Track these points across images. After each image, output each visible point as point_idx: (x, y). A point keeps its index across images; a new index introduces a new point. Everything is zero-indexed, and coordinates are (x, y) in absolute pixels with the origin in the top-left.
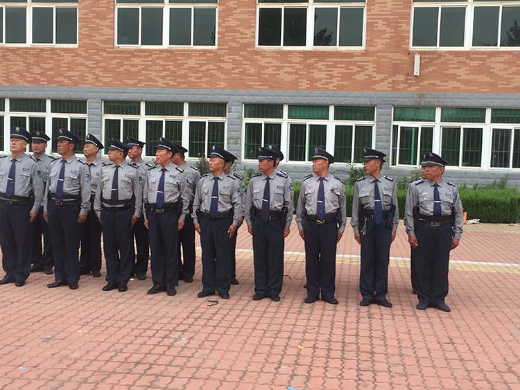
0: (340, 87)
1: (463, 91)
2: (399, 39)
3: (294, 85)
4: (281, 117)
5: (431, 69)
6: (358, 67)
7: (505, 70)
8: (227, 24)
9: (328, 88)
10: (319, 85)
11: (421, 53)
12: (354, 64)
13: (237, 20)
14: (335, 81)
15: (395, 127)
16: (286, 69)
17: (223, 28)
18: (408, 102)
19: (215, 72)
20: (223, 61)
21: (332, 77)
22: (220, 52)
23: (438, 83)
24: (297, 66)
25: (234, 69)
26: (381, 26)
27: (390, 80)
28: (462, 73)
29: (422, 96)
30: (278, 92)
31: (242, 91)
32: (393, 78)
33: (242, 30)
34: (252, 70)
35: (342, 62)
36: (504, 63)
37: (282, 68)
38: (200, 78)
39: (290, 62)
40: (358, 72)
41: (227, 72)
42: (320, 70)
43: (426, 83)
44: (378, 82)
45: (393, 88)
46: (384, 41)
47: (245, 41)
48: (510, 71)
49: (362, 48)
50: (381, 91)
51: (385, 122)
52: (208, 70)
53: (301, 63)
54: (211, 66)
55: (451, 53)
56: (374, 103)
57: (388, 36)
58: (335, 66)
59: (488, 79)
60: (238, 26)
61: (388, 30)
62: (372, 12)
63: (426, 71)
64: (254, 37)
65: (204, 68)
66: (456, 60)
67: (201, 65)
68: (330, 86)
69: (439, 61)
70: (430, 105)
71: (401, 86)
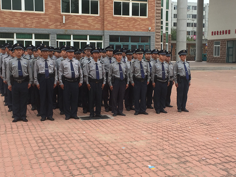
1: (80, 29)
2: (57, 10)
3: (18, 25)
4: (13, 38)
5: (69, 21)
6: (43, 19)
7: (93, 22)
9: (32, 27)
10: (28, 26)
11: (65, 15)
12: (41, 18)
14: (34, 25)
15: (57, 42)
18: (62, 33)
21: (33, 23)
23: (71, 26)
24: (19, 18)
26: (50, 4)
27: (55, 25)
28: (79, 22)
29: (66, 31)
30: (12, 28)
32: (56, 24)
34: (0, 19)
35: (36, 17)
36: (92, 20)
37: (13, 19)
39: (16, 16)
40: (43, 21)
42: (28, 20)
43: (67, 26)
44: (50, 25)
45: (56, 27)
46: (52, 10)
48: (94, 23)
49: (44, 12)
50: (52, 28)
51: (54, 40)
53: (20, 17)
55: (75, 15)
56: (49, 33)
57: (53, 8)
58: (34, 19)
59: (87, 25)
61: (53, 6)
63: (67, 22)
66: (77, 18)
68: (33, 26)
69: (71, 18)
70: (69, 34)
71: (59, 27)
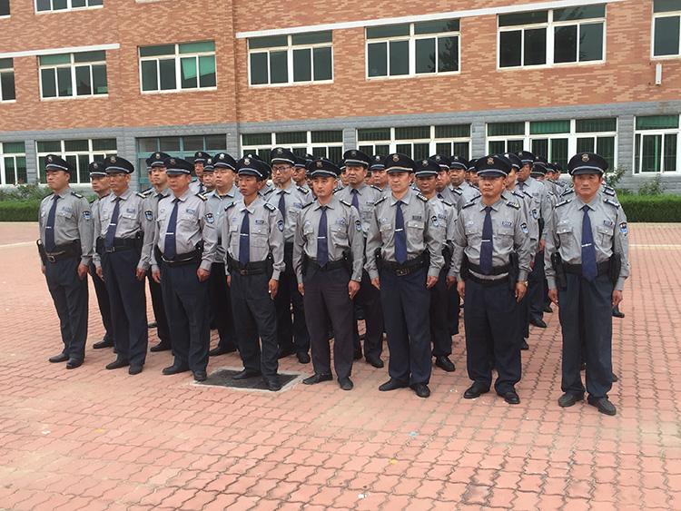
0: (580, 101)
2: (640, 50)
3: (535, 102)
4: (523, 133)
5: (673, 77)
6: (599, 80)
8: (469, 50)
9: (568, 103)
10: (560, 100)
11: (663, 62)
12: (595, 77)
13: (479, 45)
14: (576, 96)
15: (638, 136)
16: (527, 88)
17: (465, 54)
18: (651, 111)
19: (458, 96)
20: (466, 85)
21: (572, 92)
22: (463, 77)
23: (680, 90)
24: (538, 84)
25: (476, 91)
26: (620, 39)
27: (631, 91)
29: (664, 104)
30: (520, 110)
31: (485, 112)
32: (635, 89)
33: (483, 54)
34: (494, 91)
35: (583, 77)
37: (523, 87)
38: (445, 102)
39: (531, 81)
40: (599, 86)
41: (471, 95)
42: (561, 86)
43: (668, 91)
44: (619, 94)
45: (635, 99)
46: (624, 54)
47: (487, 64)
49: (603, 61)
50: (624, 102)
51: (628, 131)
52: (452, 94)
53: (541, 81)
54: (456, 91)
56: (615, 114)
57: (628, 48)
58: (575, 81)
60: (480, 50)
61: (629, 42)
62: (612, 26)
63: (668, 79)
64: (495, 60)
65: (449, 93)
67: (446, 90)
68: (571, 101)
70: (673, 113)
71: (643, 96)
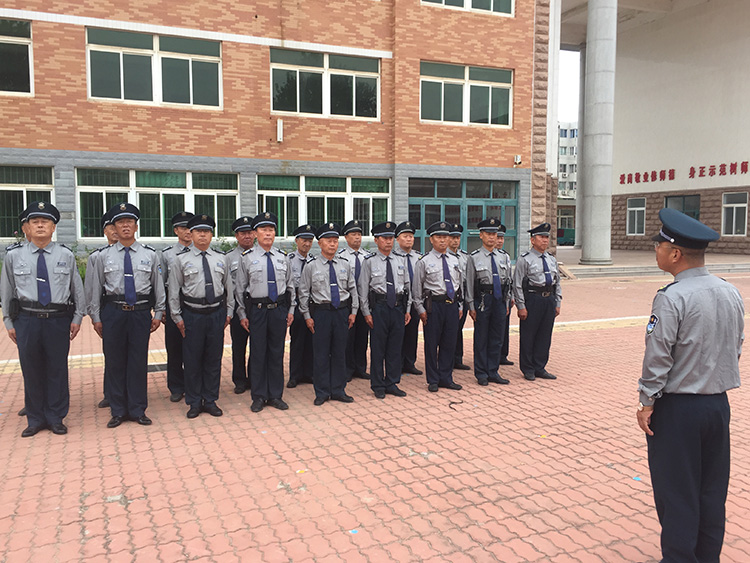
0: (197, 151)
1: (325, 160)
2: (258, 101)
3: (142, 147)
4: (127, 184)
5: (293, 135)
6: (217, 129)
7: (362, 139)
8: (46, 66)
9: (183, 152)
10: (173, 147)
11: (283, 118)
12: (213, 125)
13: (62, 62)
14: (192, 145)
15: (261, 197)
16: (130, 128)
17: (41, 70)
18: (273, 170)
19: (33, 127)
20: (44, 114)
21: (187, 139)
22: (38, 101)
23: (301, 150)
24: (144, 125)
25: (60, 124)
26: (239, 85)
27: (252, 146)
28: (324, 141)
29: (286, 164)
30: (122, 154)
31: (73, 153)
32: (256, 144)
33: (68, 75)
34: (86, 127)
35: (198, 123)
36: (361, 132)
37: (126, 125)
38: (12, 133)
39: (135, 119)
40: (218, 136)
41: (51, 128)
42: (173, 131)
43: (289, 150)
44: (240, 147)
45: (256, 154)
46: (244, 102)
47: (74, 90)
48: (366, 141)
49: (220, 108)
50: (244, 157)
51: (250, 191)
52: (23, 124)
53: (148, 121)
54: (28, 119)
55: (312, 119)
56: (237, 170)
57: (248, 96)
58: (190, 126)
59: (347, 148)
60: (63, 70)
61: (247, 90)
62: (229, 69)
63: (289, 137)
64: (85, 85)
65: (16, 121)
66: (317, 127)
67: (12, 117)
68: (186, 150)
69: (300, 128)
70: (294, 174)
71: (265, 152)
